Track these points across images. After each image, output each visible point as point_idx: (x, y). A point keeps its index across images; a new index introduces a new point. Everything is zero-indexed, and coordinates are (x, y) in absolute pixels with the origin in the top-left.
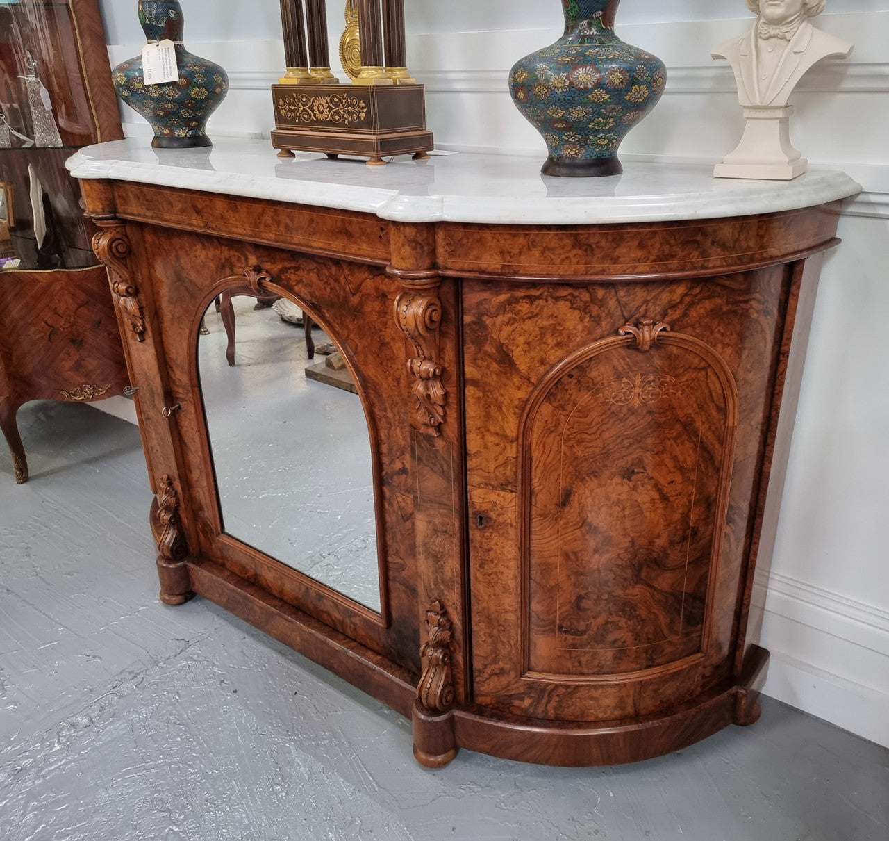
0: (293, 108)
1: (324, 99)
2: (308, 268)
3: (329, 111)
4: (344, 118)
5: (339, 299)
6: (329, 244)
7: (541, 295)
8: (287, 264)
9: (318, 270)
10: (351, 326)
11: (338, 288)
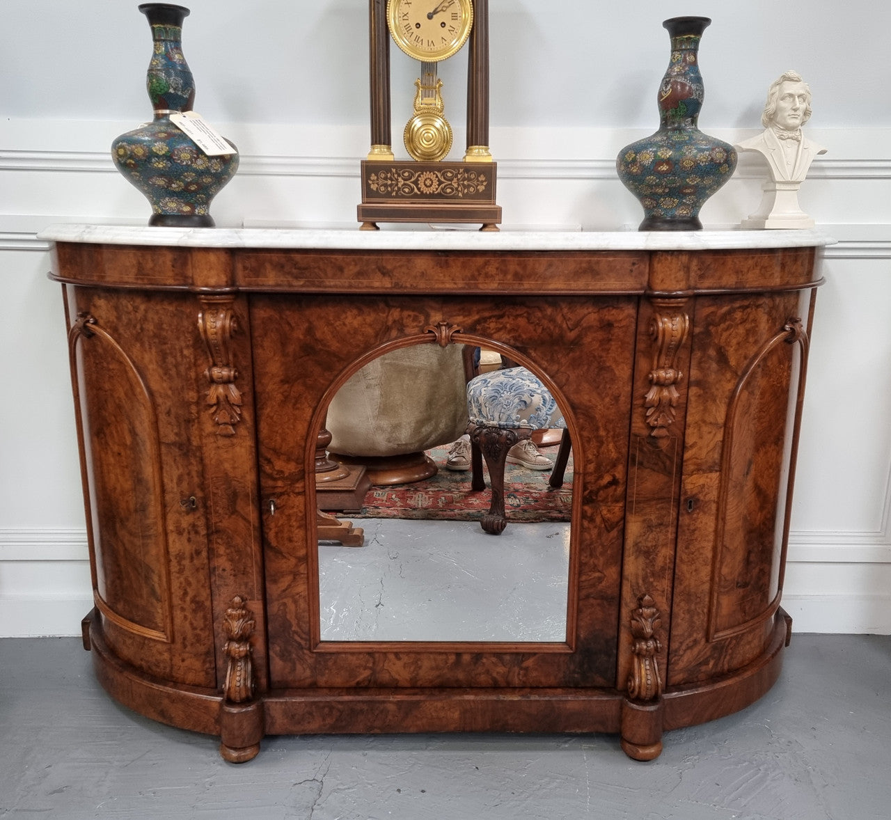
0: (389, 182)
1: (434, 174)
2: (514, 314)
3: (439, 185)
4: (458, 191)
5: (551, 336)
6: (569, 284)
7: (750, 304)
8: (486, 314)
9: (528, 314)
10: (563, 360)
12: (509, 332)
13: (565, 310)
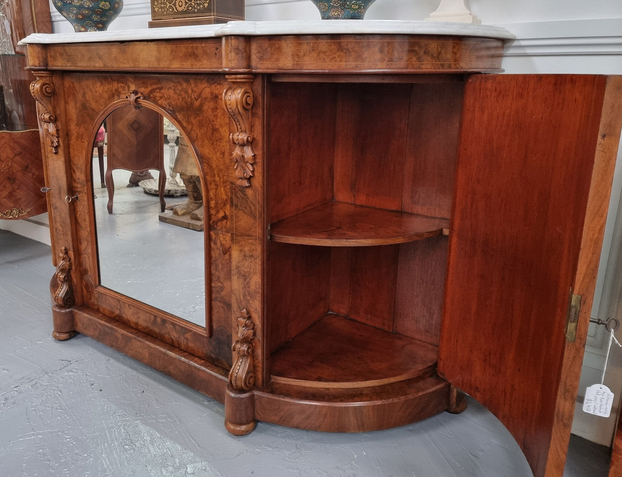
0: (163, 6)
2: (168, 87)
3: (185, 5)
4: (195, 8)
5: (187, 104)
6: (183, 64)
8: (155, 87)
9: (174, 87)
10: (194, 122)
11: (186, 98)
12: (166, 100)
13: (193, 85)
